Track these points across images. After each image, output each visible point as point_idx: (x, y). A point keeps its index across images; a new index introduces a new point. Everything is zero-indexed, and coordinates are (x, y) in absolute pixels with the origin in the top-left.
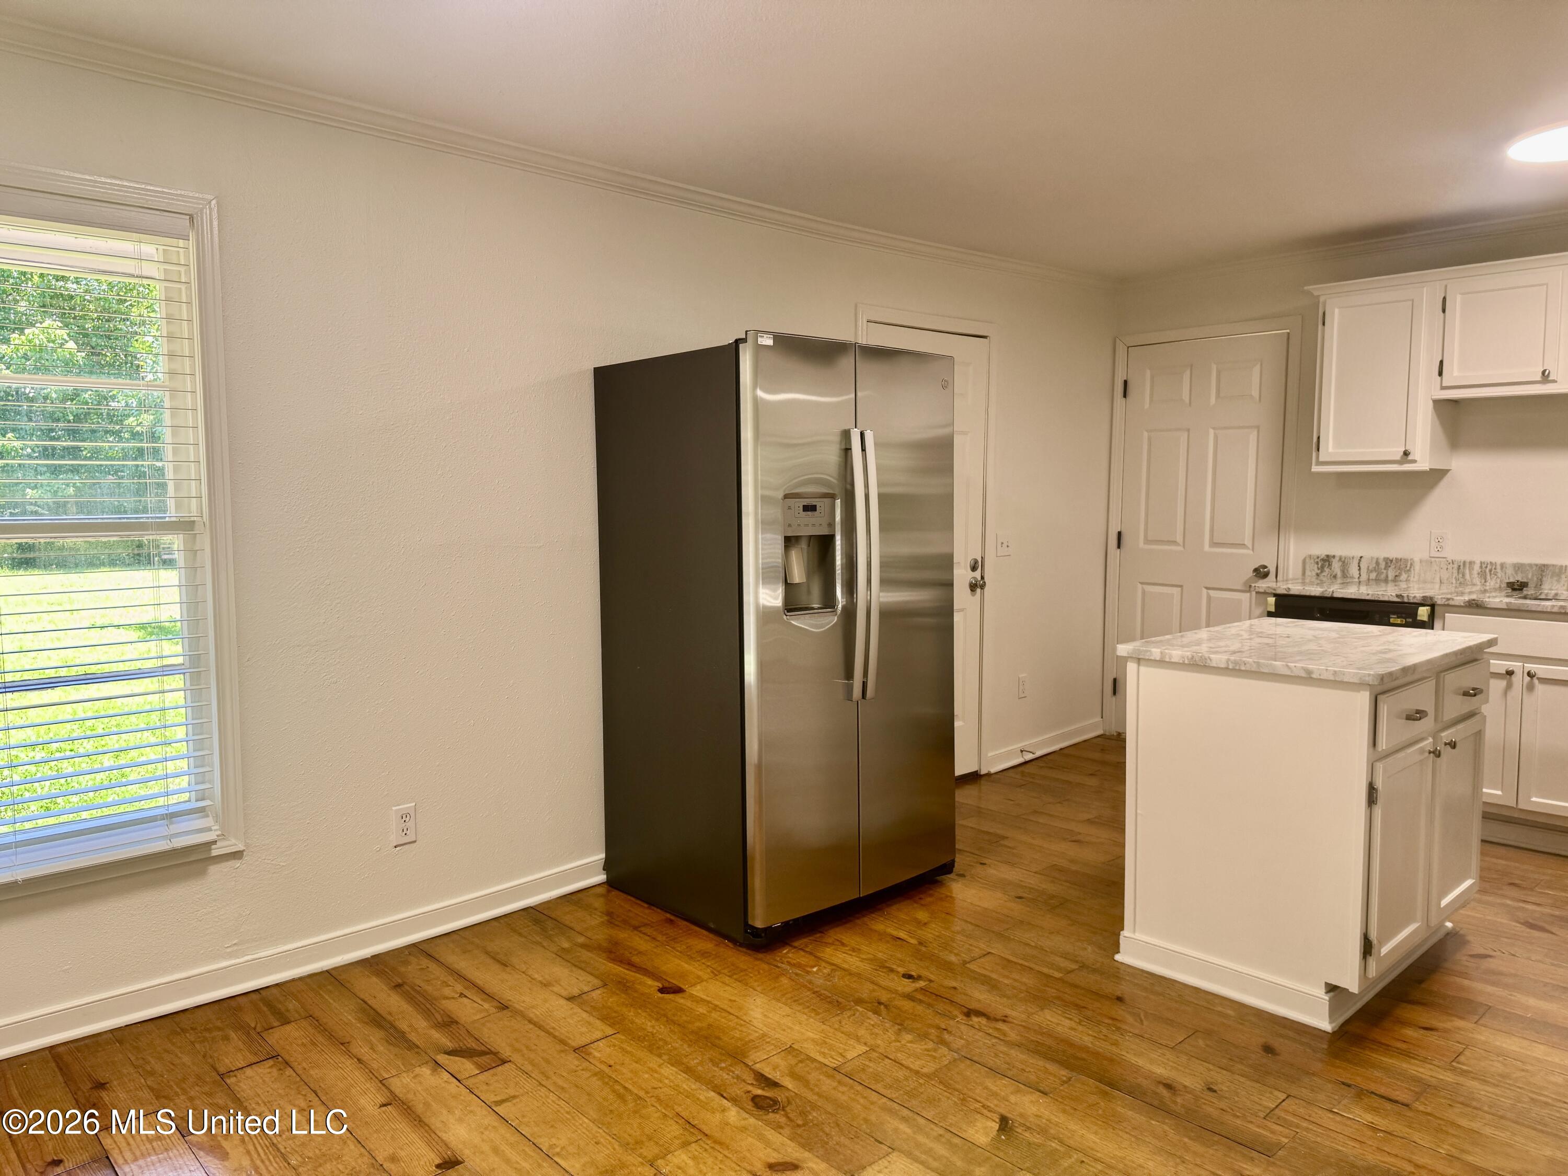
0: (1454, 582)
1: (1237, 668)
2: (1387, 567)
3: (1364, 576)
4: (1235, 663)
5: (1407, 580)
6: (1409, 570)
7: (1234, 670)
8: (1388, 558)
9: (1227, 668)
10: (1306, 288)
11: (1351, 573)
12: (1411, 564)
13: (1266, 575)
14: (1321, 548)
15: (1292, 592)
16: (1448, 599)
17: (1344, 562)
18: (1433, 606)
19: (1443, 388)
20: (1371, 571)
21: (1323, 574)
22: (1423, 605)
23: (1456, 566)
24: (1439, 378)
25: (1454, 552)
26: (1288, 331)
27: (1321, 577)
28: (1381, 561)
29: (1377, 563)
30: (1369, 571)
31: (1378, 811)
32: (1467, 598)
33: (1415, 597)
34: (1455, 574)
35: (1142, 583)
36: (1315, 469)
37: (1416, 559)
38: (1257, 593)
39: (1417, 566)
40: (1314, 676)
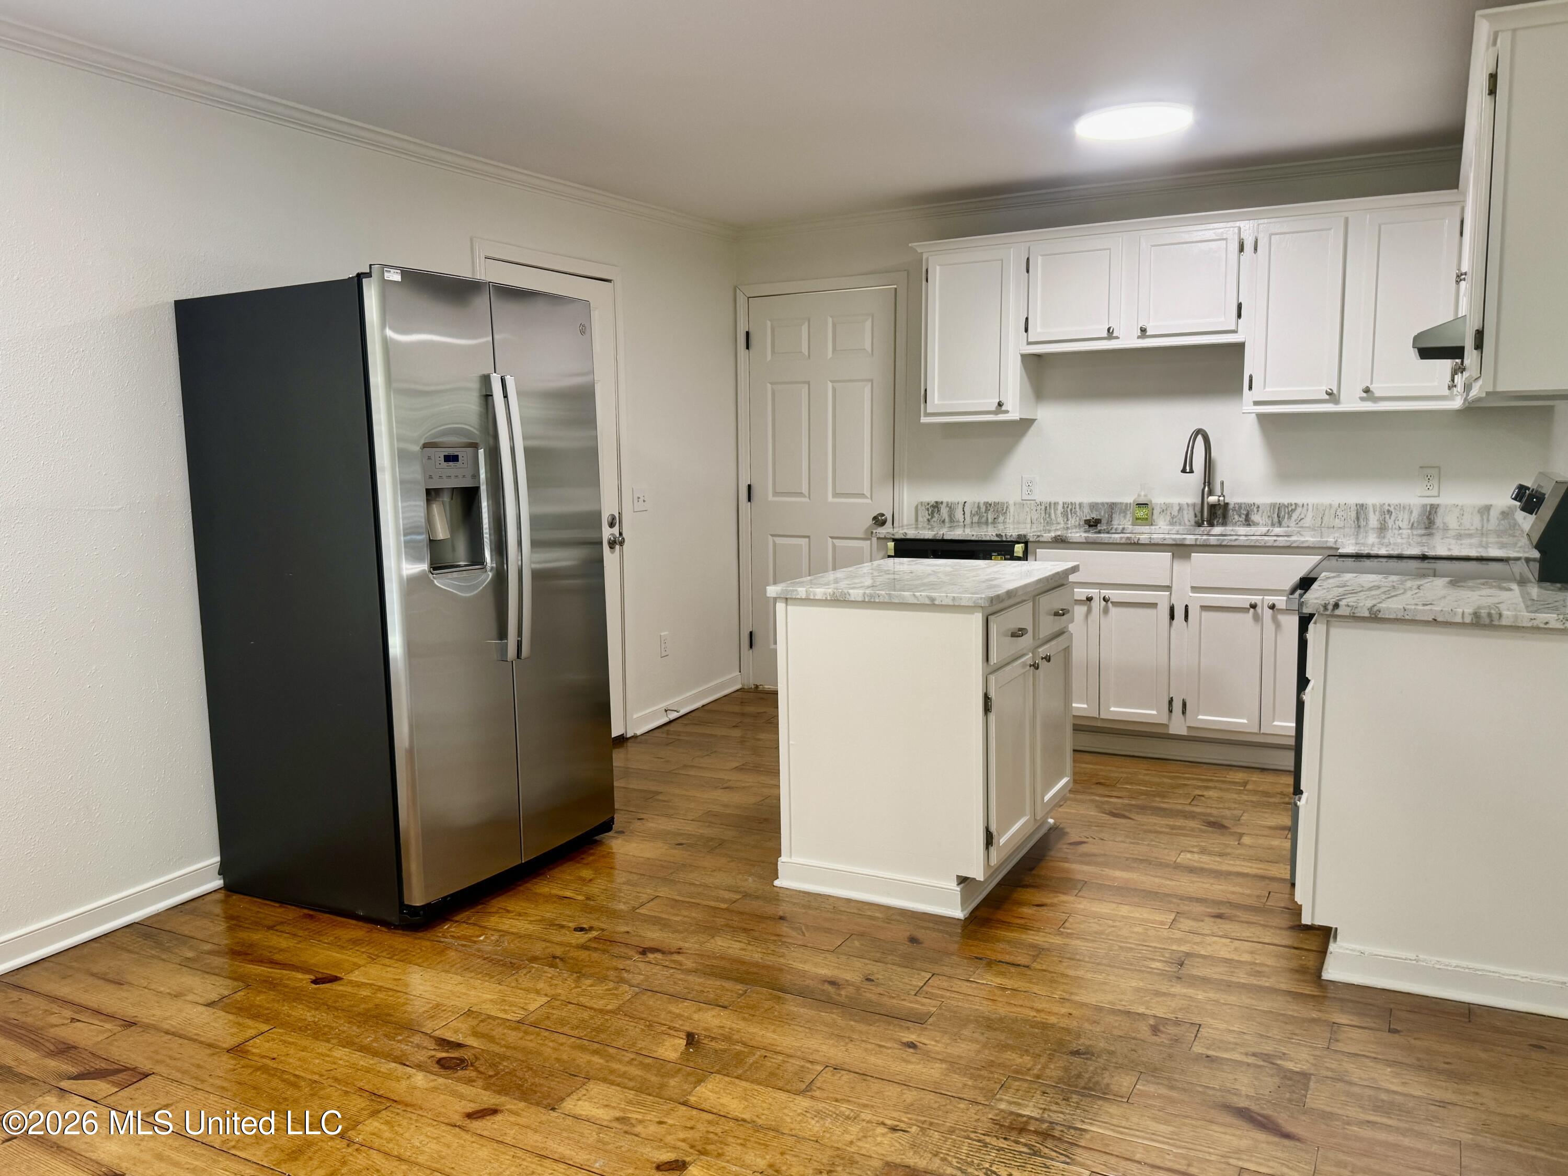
0: (1042, 521)
1: (872, 600)
2: (987, 511)
3: (968, 520)
4: (871, 596)
5: (1004, 522)
6: (1006, 513)
7: (869, 602)
8: (987, 503)
9: (864, 601)
10: (910, 245)
11: (957, 517)
12: (1007, 507)
13: (883, 523)
14: (931, 495)
15: (908, 537)
16: (1038, 536)
17: (951, 508)
18: (1026, 543)
19: (1029, 343)
20: (974, 515)
21: (934, 519)
22: (1018, 543)
23: (1043, 507)
24: (1025, 334)
25: (1042, 495)
26: (895, 286)
27: (932, 523)
28: (981, 505)
29: (979, 507)
30: (972, 515)
31: (992, 717)
32: (1053, 534)
33: (1011, 536)
34: (1043, 515)
35: (772, 535)
36: (924, 420)
37: (1011, 502)
38: (878, 538)
39: (1012, 509)
40: (937, 603)
